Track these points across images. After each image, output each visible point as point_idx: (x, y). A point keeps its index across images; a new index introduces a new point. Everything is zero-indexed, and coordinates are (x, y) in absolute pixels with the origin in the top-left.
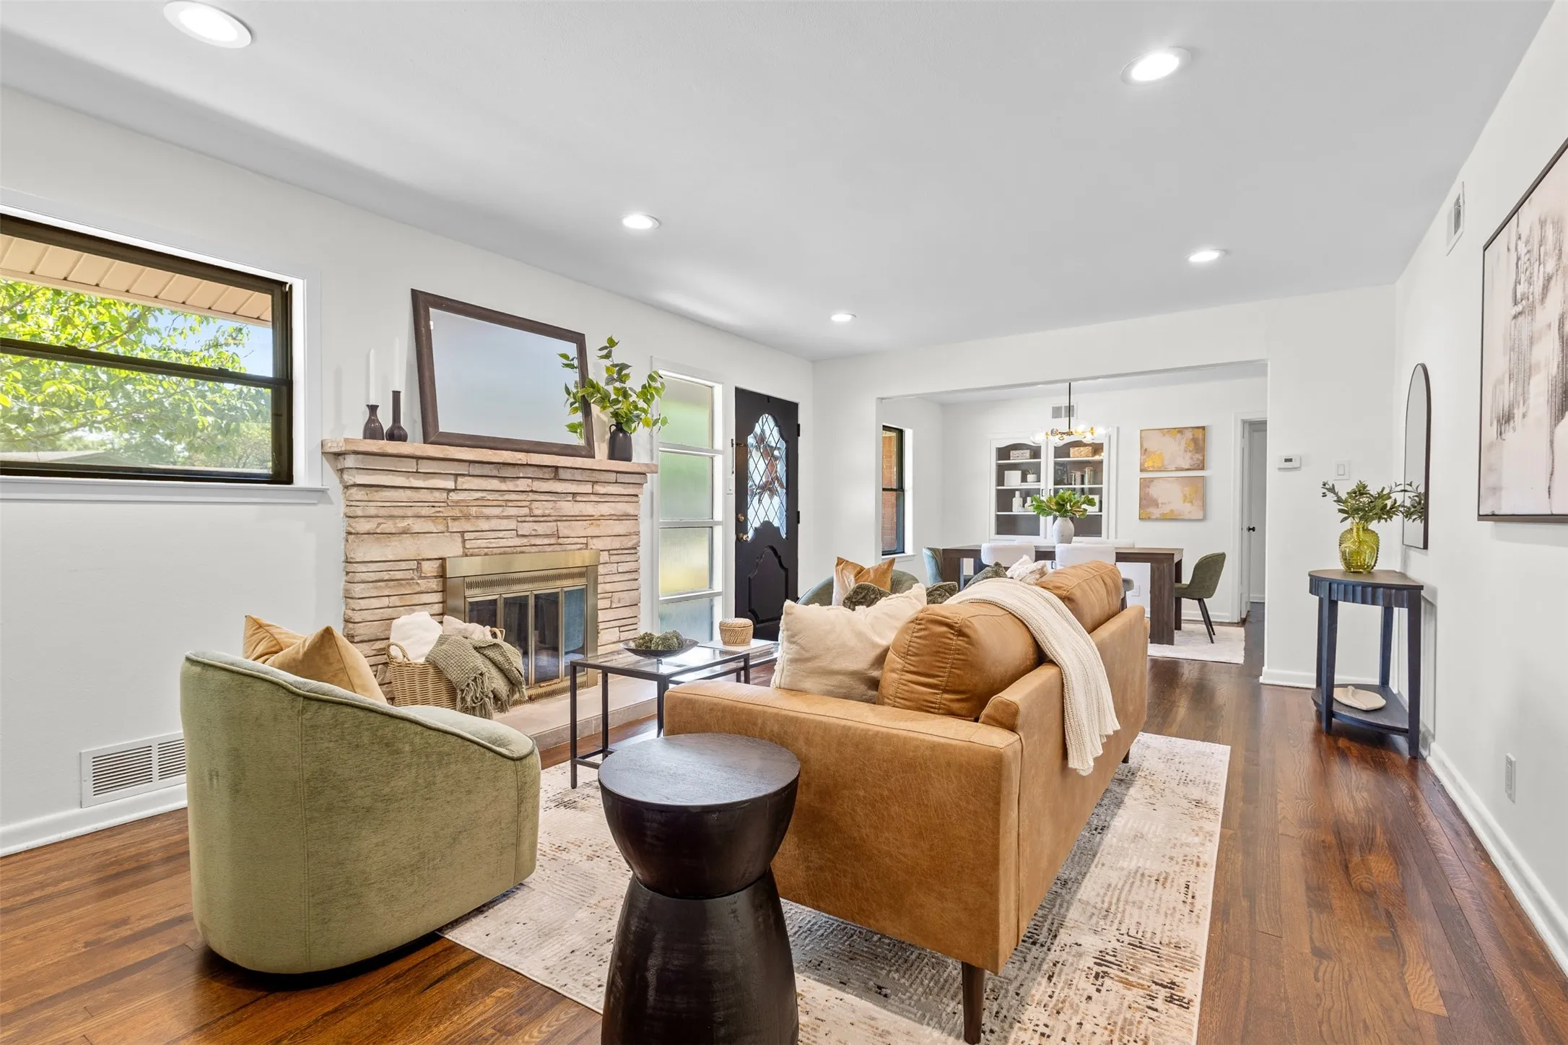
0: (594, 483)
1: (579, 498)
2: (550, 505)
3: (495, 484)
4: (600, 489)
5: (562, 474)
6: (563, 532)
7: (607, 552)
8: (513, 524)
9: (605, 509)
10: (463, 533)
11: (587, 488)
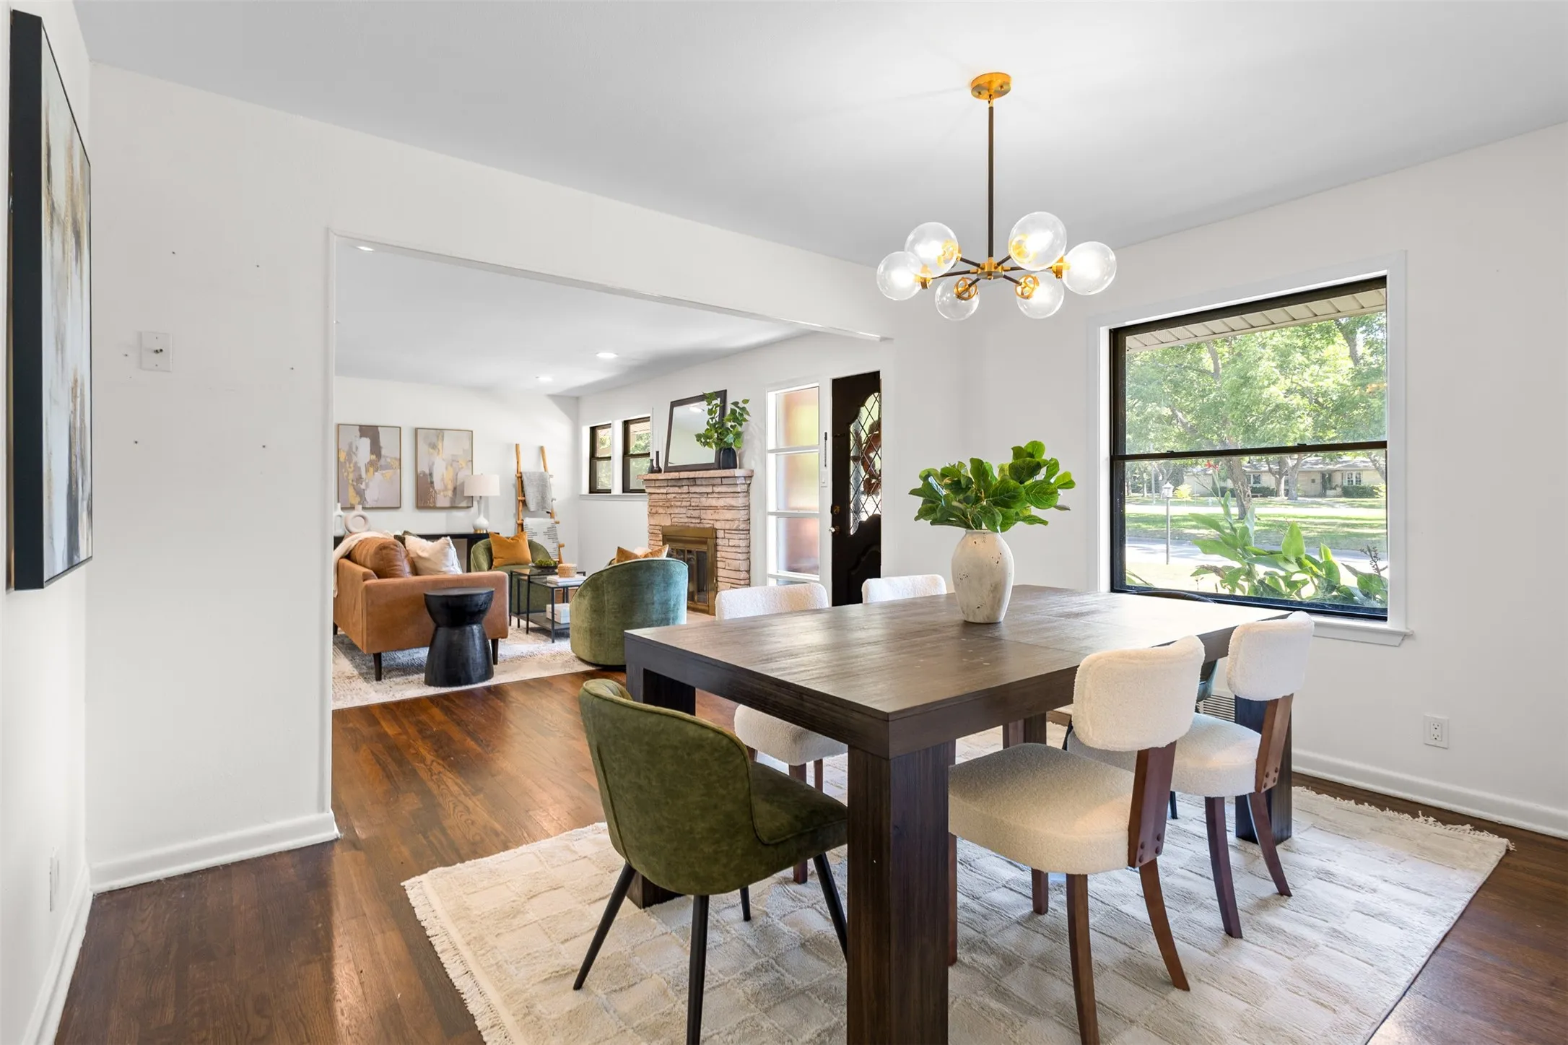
0: (713, 485)
1: (709, 496)
2: (698, 500)
3: (676, 490)
4: (717, 489)
5: (698, 482)
6: (703, 516)
7: (723, 531)
8: (683, 511)
9: (721, 502)
10: (670, 514)
11: (709, 489)
